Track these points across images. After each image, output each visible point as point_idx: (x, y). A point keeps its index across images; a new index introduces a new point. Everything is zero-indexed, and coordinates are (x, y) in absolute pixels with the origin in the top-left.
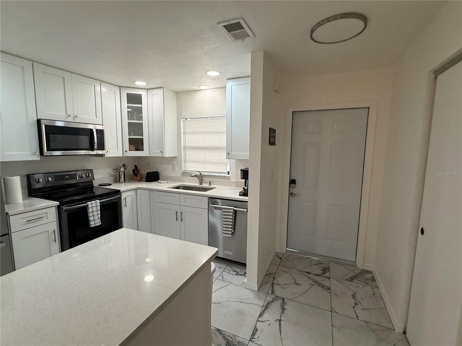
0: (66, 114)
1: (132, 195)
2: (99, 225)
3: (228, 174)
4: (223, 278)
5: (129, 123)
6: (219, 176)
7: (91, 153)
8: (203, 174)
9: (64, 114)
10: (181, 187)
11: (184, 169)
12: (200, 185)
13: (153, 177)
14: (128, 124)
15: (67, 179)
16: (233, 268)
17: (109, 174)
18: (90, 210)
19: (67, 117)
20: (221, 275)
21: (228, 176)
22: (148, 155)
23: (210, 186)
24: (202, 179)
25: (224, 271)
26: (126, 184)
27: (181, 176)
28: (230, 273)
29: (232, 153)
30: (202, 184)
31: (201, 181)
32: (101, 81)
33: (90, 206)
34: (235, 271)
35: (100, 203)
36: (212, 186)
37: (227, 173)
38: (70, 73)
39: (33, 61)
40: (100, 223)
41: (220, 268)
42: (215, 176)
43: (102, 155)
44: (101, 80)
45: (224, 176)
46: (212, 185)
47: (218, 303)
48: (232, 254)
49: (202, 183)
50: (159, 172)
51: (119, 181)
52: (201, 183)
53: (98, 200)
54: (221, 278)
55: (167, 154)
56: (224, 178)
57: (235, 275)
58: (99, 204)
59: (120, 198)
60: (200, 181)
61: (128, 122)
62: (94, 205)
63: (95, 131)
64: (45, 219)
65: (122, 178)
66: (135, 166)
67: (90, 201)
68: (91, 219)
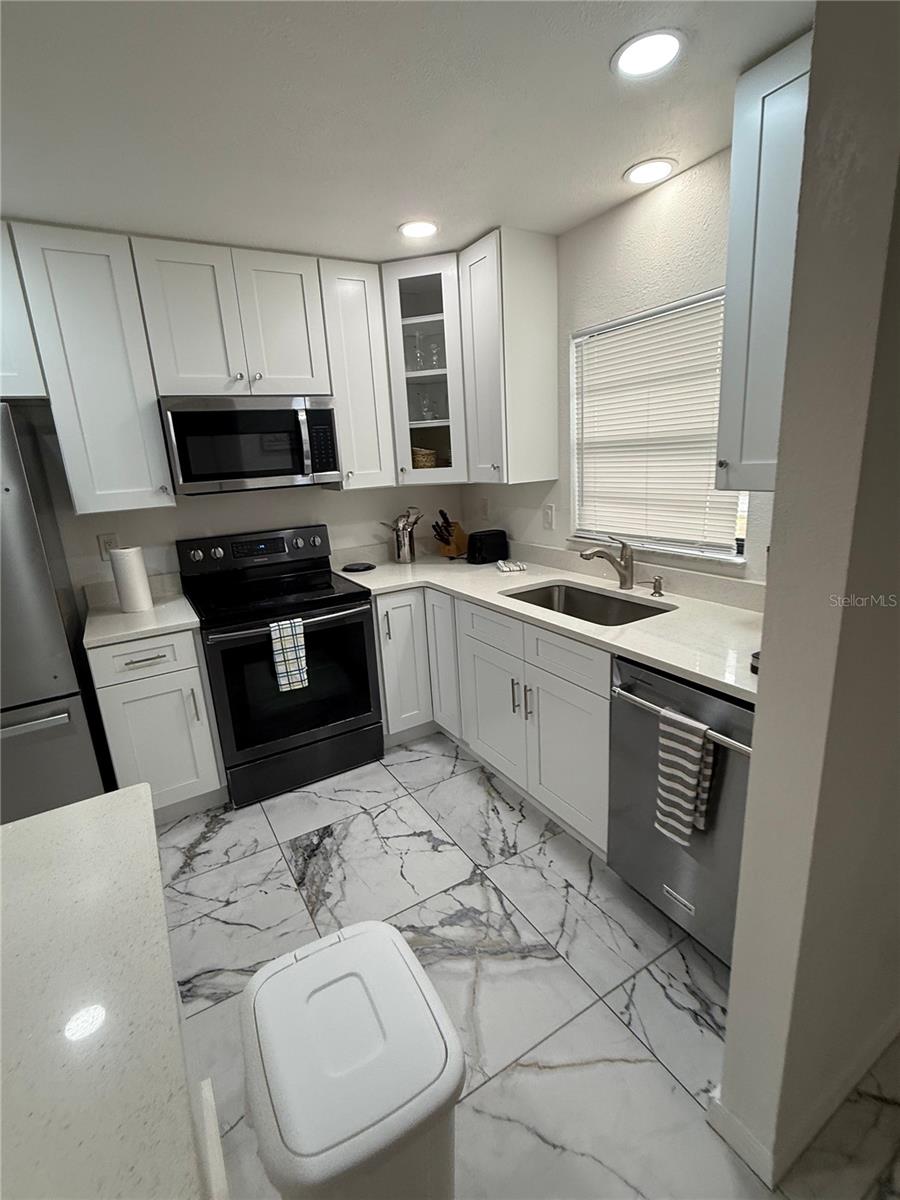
0: (229, 376)
1: (410, 605)
2: (300, 689)
3: (740, 551)
4: (627, 1007)
5: (410, 382)
6: (695, 559)
7: (300, 480)
8: (634, 544)
9: (225, 376)
10: (557, 589)
11: (580, 525)
12: (621, 588)
13: (490, 548)
14: (408, 384)
15: (262, 553)
16: (694, 969)
18: (276, 646)
19: (230, 382)
20: (629, 986)
21: (739, 560)
22: (463, 479)
23: (657, 598)
24: (629, 567)
25: (646, 968)
26: (418, 567)
27: (569, 550)
28: (667, 996)
29: (744, 462)
30: (629, 585)
31: (624, 572)
32: (319, 257)
33: (275, 635)
34: (693, 993)
35: (304, 628)
36: (667, 598)
37: (730, 547)
38: (226, 250)
39: (130, 235)
40: (306, 684)
41: (636, 946)
42: (680, 557)
43: (336, 486)
44: (320, 253)
45: (720, 563)
46: (666, 591)
47: (555, 1146)
48: (692, 913)
49: (629, 579)
50: (507, 532)
51: (399, 556)
52: (625, 582)
53: (300, 620)
54: (618, 1000)
55: (514, 476)
56: (719, 569)
57: (688, 1019)
58: (300, 630)
59: (371, 614)
60: (619, 572)
61: (407, 379)
62: (288, 632)
63: (302, 417)
64: (168, 661)
65: (406, 550)
66: (442, 514)
67: (277, 622)
68: (280, 669)
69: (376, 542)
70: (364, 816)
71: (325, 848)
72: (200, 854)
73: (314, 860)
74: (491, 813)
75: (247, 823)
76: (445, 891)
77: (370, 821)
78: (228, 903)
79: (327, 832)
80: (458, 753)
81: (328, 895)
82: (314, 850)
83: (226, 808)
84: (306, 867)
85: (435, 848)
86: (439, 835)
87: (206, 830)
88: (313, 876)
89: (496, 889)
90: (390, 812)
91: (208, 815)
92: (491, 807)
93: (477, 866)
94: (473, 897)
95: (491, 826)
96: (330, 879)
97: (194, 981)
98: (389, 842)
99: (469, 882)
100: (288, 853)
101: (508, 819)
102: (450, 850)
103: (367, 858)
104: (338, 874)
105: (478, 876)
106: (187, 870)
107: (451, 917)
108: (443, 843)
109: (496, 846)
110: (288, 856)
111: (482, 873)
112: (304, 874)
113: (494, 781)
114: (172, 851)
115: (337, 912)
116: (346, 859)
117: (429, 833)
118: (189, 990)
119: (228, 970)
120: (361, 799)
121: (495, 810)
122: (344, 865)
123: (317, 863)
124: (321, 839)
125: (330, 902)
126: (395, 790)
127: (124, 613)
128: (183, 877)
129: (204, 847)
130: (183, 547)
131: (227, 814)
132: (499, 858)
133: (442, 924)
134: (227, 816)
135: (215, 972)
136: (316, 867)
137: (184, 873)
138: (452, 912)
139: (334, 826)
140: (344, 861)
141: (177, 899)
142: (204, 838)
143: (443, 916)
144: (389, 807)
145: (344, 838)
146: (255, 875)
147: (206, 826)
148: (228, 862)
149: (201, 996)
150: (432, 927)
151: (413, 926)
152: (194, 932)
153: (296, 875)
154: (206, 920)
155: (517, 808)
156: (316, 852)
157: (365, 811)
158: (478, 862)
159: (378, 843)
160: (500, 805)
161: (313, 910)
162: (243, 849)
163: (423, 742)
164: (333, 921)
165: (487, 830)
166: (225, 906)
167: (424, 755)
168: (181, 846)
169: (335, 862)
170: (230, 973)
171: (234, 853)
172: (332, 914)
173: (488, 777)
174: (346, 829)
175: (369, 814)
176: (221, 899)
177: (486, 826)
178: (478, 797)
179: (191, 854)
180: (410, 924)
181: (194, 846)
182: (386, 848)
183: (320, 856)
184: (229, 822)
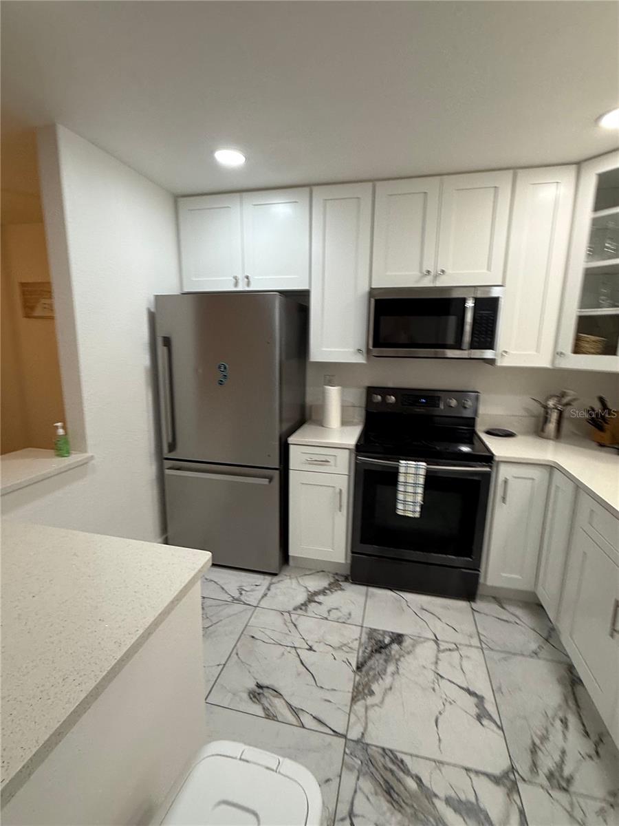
0: (421, 272)
1: (533, 479)
2: (410, 517)
5: (588, 272)
7: (458, 354)
9: (418, 272)
14: (585, 274)
17: (527, 410)
18: (401, 478)
19: (420, 277)
33: (402, 470)
35: (427, 471)
38: (438, 179)
39: (375, 181)
40: (417, 515)
43: (491, 362)
44: (517, 166)
51: (544, 431)
53: (424, 464)
58: (422, 472)
59: (487, 476)
61: (586, 269)
62: (412, 471)
63: (470, 304)
64: (331, 466)
65: (552, 426)
66: (602, 400)
67: (406, 460)
68: (400, 496)
69: (525, 413)
70: (432, 644)
71: (390, 652)
72: (316, 602)
73: (377, 656)
74: (558, 724)
75: (352, 598)
76: (467, 770)
77: (435, 652)
78: (311, 649)
79: (398, 638)
80: (550, 635)
81: (372, 693)
82: (381, 647)
83: (346, 579)
84: (370, 658)
85: (479, 718)
86: (490, 707)
87: (327, 586)
88: (371, 668)
89: (522, 812)
90: (456, 654)
91: (334, 577)
92: (561, 714)
93: (513, 769)
94: (492, 799)
95: (551, 738)
96: (380, 680)
97: (265, 690)
98: (442, 682)
99: (496, 780)
100: (364, 638)
101: (576, 743)
102: (493, 731)
103: (416, 683)
104: (388, 680)
105: (508, 780)
106: (303, 608)
107: (460, 801)
108: (491, 718)
109: (547, 762)
110: (363, 641)
111: (515, 783)
112: (365, 662)
113: (579, 689)
114: (304, 589)
115: (371, 713)
116: (400, 672)
117: (480, 699)
118: (259, 694)
119: (284, 699)
120: (439, 628)
121: (564, 722)
122: (396, 676)
123: (378, 660)
124: (392, 641)
125: (370, 700)
126: (471, 636)
127: (323, 426)
128: (299, 612)
129: (320, 598)
130: (371, 391)
131: (345, 583)
132: (542, 779)
133: (448, 801)
134: (345, 585)
135: (278, 694)
136: (377, 664)
137: (301, 609)
138: (463, 797)
139: (406, 638)
140: (398, 673)
141: (288, 624)
142: (323, 592)
143: (453, 795)
144: (457, 649)
145: (408, 653)
146: (335, 640)
147: (330, 585)
148: (326, 619)
149: (262, 704)
150: (436, 796)
151: (420, 780)
152: (283, 654)
153: (360, 659)
154: (293, 651)
155: (594, 737)
156: (383, 650)
157: (436, 641)
158: (517, 766)
159: (432, 676)
160: (572, 720)
161: (355, 697)
162: (339, 614)
163: (519, 606)
164: (364, 718)
165: (544, 738)
166: (307, 649)
167: (512, 619)
168: (310, 589)
169: (391, 668)
170: (283, 701)
171: (334, 615)
172: (366, 712)
173: (572, 681)
174: (414, 646)
175: (438, 645)
176: (308, 643)
177: (545, 732)
178: (551, 695)
179: (311, 598)
180: (420, 775)
181: (316, 593)
182: (436, 687)
183: (383, 656)
184: (343, 590)
